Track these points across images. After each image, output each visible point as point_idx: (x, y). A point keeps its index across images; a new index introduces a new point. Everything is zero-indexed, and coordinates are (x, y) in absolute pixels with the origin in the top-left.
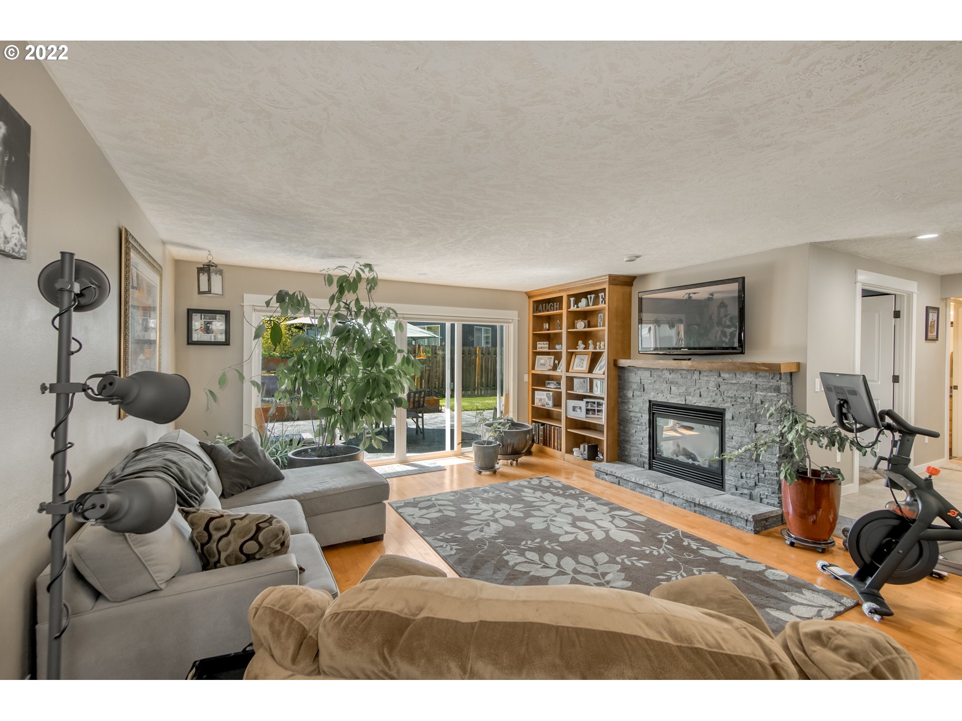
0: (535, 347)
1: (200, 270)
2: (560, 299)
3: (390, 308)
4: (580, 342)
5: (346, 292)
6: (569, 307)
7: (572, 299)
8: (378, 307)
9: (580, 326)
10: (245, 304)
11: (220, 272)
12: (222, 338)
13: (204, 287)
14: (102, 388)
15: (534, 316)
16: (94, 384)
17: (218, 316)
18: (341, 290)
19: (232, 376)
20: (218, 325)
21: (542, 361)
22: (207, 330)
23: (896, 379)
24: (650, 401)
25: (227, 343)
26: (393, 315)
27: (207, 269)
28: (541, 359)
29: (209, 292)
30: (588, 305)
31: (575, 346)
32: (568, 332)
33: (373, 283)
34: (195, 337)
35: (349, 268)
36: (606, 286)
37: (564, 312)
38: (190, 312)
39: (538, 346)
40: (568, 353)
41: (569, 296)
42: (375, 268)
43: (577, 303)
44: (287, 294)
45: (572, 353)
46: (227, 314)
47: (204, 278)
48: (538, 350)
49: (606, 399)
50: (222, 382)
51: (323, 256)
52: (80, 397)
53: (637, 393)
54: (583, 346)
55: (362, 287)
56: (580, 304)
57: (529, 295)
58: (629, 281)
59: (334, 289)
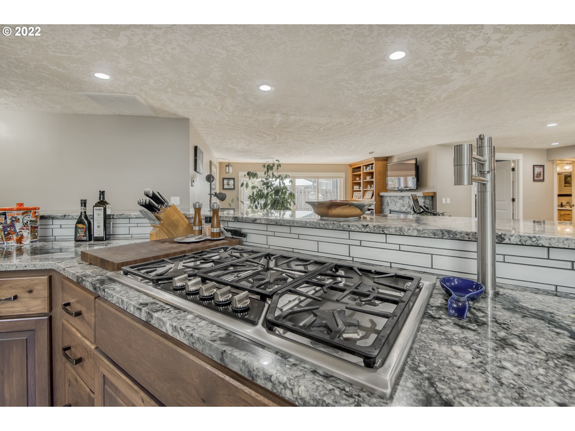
0: (353, 188)
1: (226, 166)
2: (360, 167)
3: (286, 175)
4: (369, 186)
5: (270, 170)
6: (363, 171)
7: (365, 167)
8: (282, 174)
9: (368, 178)
10: (239, 175)
11: (232, 166)
12: (233, 187)
13: (227, 171)
14: (215, 194)
15: (353, 175)
16: (214, 194)
17: (231, 180)
18: (268, 170)
19: (235, 200)
20: (231, 182)
21: (356, 195)
22: (228, 185)
23: (513, 200)
24: (390, 210)
25: (234, 189)
26: (288, 177)
27: (228, 165)
28: (356, 194)
29: (229, 173)
30: (369, 170)
31: (366, 187)
32: (363, 182)
33: (279, 165)
34: (225, 187)
35: (270, 161)
36: (374, 162)
37: (362, 173)
38: (224, 179)
39: (355, 188)
40: (363, 190)
41: (363, 166)
42: (280, 161)
43: (366, 169)
44: (250, 172)
45: (366, 191)
46: (234, 179)
47: (227, 168)
48: (355, 190)
49: (374, 210)
50: (232, 201)
51: (262, 159)
52: (212, 195)
53: (386, 207)
54: (370, 187)
55: (275, 168)
56: (367, 169)
57: (350, 165)
58: (386, 159)
59: (266, 169)
